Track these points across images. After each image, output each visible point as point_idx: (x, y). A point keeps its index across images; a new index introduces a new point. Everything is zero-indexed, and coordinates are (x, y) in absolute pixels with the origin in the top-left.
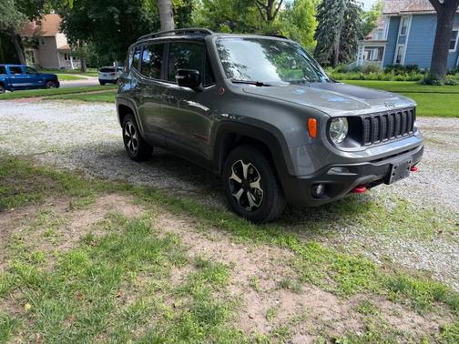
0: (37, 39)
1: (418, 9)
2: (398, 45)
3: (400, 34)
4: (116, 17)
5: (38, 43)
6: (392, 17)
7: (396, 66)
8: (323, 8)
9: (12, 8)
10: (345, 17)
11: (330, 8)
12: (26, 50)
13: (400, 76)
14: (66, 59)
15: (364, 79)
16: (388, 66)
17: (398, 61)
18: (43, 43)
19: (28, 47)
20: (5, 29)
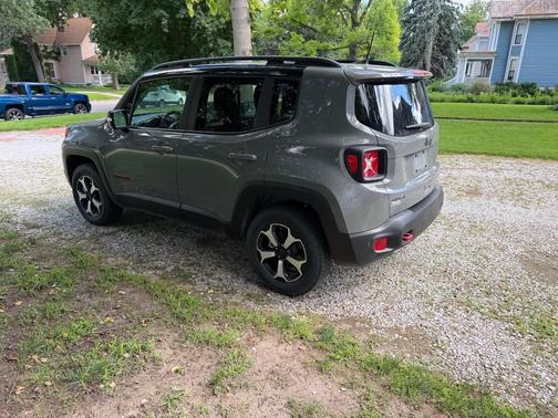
0: (58, 49)
1: (537, 12)
2: (510, 58)
3: (513, 44)
4: (165, 22)
5: (59, 54)
6: (503, 23)
7: (507, 85)
8: (412, 12)
9: (31, 11)
10: (439, 22)
11: (420, 10)
12: (44, 61)
13: (519, 98)
14: (93, 72)
15: (473, 102)
16: (497, 84)
17: (510, 78)
18: (65, 53)
19: (47, 58)
20: (20, 36)
